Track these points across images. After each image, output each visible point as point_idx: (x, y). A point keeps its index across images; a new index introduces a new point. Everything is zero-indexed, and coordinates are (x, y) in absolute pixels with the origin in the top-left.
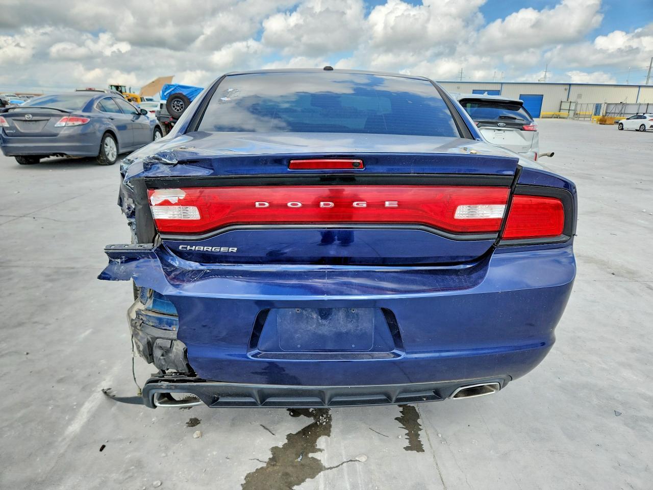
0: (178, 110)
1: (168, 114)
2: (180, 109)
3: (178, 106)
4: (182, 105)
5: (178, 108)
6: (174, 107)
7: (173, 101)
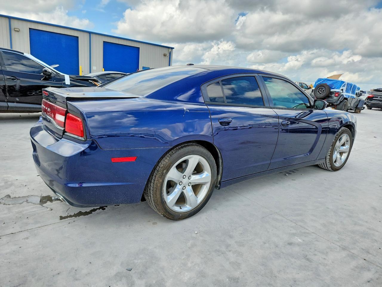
0: (320, 93)
1: (314, 95)
2: (322, 93)
3: (321, 91)
4: (324, 90)
5: (321, 92)
6: (319, 91)
7: (319, 89)
